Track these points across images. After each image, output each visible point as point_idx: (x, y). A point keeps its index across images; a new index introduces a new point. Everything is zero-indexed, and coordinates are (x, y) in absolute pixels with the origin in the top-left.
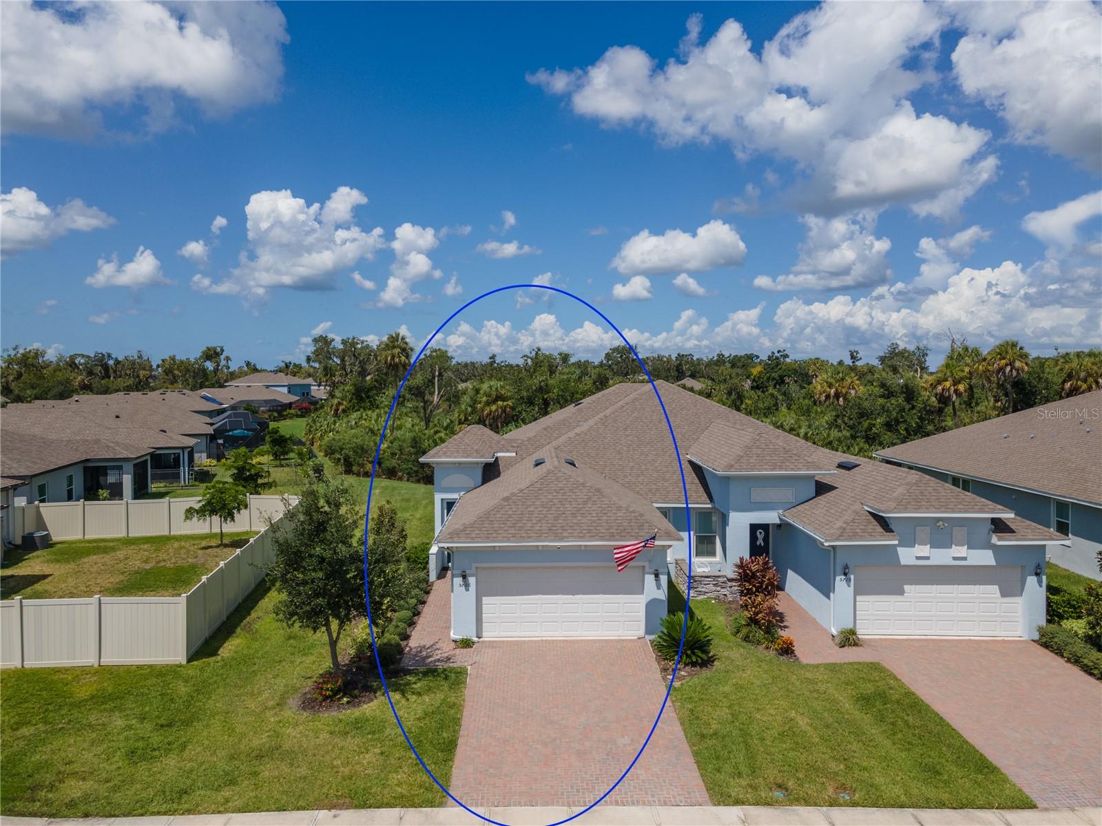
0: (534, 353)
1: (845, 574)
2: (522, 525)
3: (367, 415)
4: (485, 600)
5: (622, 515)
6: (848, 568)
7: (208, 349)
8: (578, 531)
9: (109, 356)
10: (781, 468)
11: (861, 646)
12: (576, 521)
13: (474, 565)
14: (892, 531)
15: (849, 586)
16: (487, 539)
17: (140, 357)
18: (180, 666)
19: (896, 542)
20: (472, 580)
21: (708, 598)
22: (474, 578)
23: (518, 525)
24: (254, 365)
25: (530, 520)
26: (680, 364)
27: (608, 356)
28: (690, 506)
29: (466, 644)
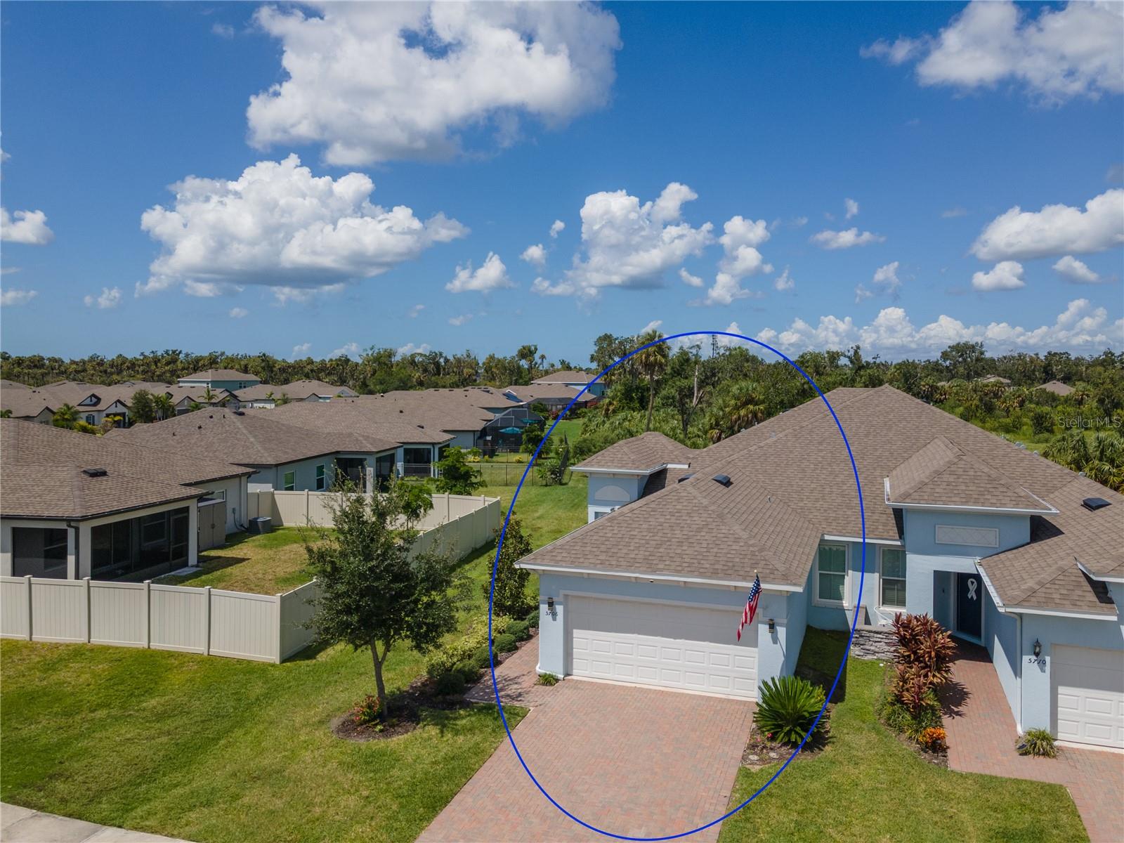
0: (852, 352)
1: (1037, 654)
2: (615, 551)
3: (631, 416)
4: (577, 633)
5: (737, 548)
6: (1040, 646)
7: (524, 348)
8: (678, 564)
9: (441, 354)
10: (976, 502)
11: (1054, 757)
12: (679, 551)
13: (562, 592)
14: (1110, 601)
15: (1043, 671)
16: (573, 564)
17: (468, 356)
18: (273, 665)
19: (1115, 618)
20: (559, 609)
21: (878, 659)
22: (562, 607)
23: (612, 550)
24: (568, 364)
25: (628, 544)
26: (1049, 365)
27: (945, 355)
28: (867, 541)
29: (548, 680)
